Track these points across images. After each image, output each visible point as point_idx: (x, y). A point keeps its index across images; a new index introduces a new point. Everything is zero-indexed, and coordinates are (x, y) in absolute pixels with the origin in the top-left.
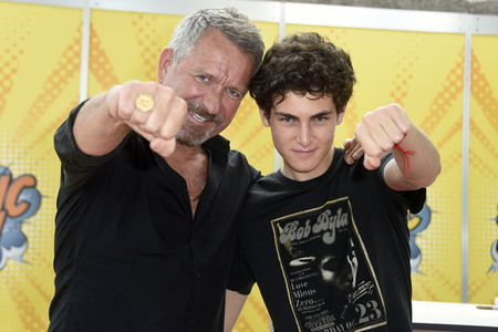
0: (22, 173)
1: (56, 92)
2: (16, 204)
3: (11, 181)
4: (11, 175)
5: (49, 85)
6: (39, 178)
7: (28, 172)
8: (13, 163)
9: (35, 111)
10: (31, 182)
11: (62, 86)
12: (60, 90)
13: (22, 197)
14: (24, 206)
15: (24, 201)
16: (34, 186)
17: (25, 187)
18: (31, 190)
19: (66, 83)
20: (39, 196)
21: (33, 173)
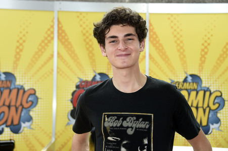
0: (29, 88)
1: (43, 50)
2: (27, 102)
3: (24, 92)
4: (24, 89)
5: (40, 47)
6: (37, 90)
7: (32, 87)
8: (25, 84)
9: (34, 59)
10: (33, 92)
11: (46, 47)
12: (45, 49)
13: (30, 99)
14: (30, 103)
15: (30, 101)
16: (35, 94)
17: (31, 94)
18: (33, 96)
19: (48, 46)
20: (37, 98)
21: (34, 88)
